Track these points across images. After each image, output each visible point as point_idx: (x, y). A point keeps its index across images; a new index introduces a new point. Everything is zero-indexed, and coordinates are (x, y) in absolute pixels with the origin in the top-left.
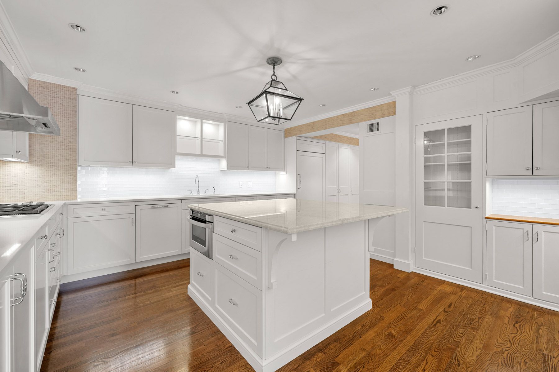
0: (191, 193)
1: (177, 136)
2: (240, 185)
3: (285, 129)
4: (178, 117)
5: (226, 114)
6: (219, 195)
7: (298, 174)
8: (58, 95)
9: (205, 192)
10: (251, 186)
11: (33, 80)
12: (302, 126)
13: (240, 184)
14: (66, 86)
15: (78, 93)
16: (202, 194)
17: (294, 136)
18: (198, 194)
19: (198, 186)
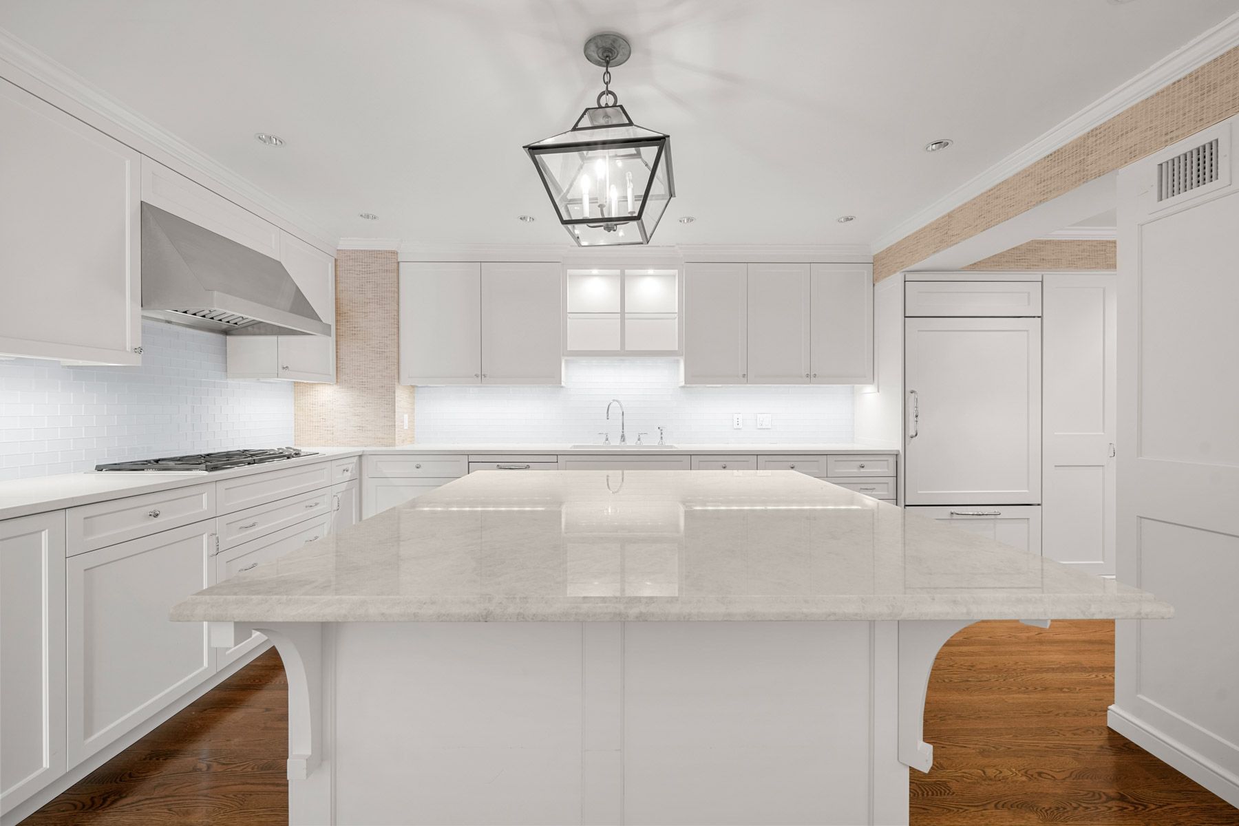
0: (607, 440)
1: (569, 315)
2: (736, 423)
3: (874, 257)
4: (570, 271)
5: (678, 244)
6: (671, 447)
7: (908, 389)
8: (371, 269)
9: (639, 440)
10: (770, 427)
11: (342, 250)
12: (917, 237)
13: (736, 420)
14: (381, 251)
15: (399, 260)
16: (631, 444)
17: (895, 272)
18: (623, 443)
19: (621, 424)
